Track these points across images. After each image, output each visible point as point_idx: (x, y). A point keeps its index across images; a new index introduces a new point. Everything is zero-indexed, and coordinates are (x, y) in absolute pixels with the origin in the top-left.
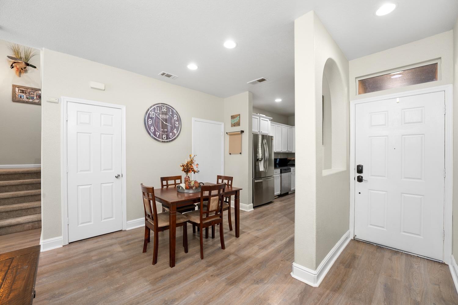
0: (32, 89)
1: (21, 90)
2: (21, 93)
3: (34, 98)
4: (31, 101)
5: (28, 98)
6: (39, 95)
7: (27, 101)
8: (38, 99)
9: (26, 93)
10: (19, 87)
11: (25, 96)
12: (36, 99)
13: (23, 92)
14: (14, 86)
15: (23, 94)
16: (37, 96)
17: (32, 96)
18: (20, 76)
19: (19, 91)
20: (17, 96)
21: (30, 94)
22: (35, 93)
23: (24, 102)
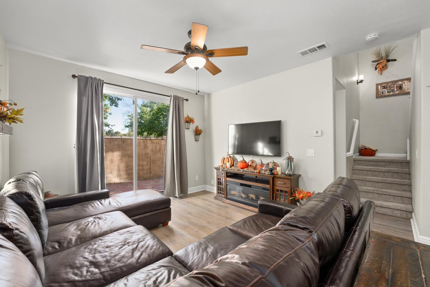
0: (392, 82)
1: (383, 86)
2: (383, 89)
3: (394, 91)
4: (391, 94)
5: (388, 92)
6: (399, 86)
7: (388, 95)
8: (398, 90)
9: (387, 88)
10: (381, 84)
11: (386, 91)
12: (396, 91)
13: (384, 87)
14: (377, 85)
15: (385, 90)
16: (397, 88)
17: (393, 88)
18: (381, 74)
19: (381, 87)
20: (380, 93)
21: (390, 88)
22: (395, 85)
23: (385, 96)
